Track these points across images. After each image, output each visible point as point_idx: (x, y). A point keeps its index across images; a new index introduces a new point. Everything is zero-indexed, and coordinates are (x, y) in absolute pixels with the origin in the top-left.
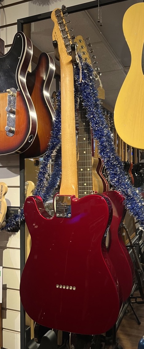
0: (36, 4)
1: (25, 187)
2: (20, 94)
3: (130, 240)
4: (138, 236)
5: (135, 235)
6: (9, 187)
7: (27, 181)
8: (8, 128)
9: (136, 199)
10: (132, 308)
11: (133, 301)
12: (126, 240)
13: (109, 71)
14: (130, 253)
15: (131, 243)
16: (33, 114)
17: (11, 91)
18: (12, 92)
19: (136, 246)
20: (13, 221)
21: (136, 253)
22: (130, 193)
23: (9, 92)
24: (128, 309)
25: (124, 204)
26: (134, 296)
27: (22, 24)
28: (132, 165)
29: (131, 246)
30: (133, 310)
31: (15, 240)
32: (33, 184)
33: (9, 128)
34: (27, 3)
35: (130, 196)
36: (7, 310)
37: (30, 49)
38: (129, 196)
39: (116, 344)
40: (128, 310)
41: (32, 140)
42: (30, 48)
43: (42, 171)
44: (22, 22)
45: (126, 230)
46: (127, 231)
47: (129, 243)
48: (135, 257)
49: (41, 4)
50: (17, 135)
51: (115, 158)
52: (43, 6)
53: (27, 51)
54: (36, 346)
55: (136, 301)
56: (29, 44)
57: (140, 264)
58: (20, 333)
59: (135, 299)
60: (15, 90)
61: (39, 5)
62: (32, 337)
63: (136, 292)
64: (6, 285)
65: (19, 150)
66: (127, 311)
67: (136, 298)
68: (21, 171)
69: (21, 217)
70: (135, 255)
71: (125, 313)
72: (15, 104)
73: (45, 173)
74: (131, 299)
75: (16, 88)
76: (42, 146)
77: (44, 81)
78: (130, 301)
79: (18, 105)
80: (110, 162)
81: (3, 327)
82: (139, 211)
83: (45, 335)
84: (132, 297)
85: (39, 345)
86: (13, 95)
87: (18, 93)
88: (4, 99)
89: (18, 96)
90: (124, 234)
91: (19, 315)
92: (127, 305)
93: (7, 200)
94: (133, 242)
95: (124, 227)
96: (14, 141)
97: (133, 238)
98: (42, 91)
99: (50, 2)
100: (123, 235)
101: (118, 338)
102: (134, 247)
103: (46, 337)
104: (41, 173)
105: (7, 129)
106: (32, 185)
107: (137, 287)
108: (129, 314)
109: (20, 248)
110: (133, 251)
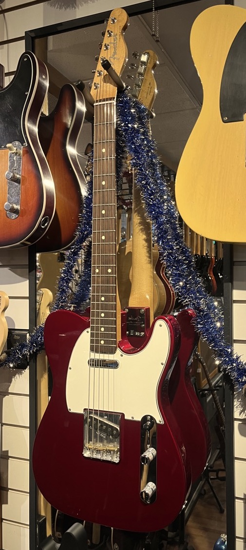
0: (55, 6)
1: (38, 298)
2: (28, 151)
3: (209, 381)
4: (222, 374)
5: (217, 371)
6: (10, 298)
7: (41, 289)
8: (9, 205)
9: (212, 316)
10: (211, 488)
11: (212, 476)
12: (203, 380)
13: (176, 111)
14: (208, 400)
15: (210, 384)
16: (49, 183)
17: (14, 147)
18: (15, 149)
19: (217, 390)
20: (18, 353)
21: (218, 401)
22: (203, 306)
23: (10, 149)
24: (205, 488)
25: (194, 323)
26: (214, 468)
27: (33, 39)
28: (214, 260)
29: (211, 390)
30: (212, 490)
31: (21, 382)
32: (50, 293)
33: (11, 205)
34: (41, 5)
35: (203, 311)
36: (10, 490)
37: (44, 79)
38: (200, 311)
39: (185, 543)
40: (204, 490)
41: (46, 224)
42: (44, 77)
43: (65, 277)
44: (33, 35)
46: (203, 367)
47: (208, 385)
48: (217, 406)
49: (63, 6)
50: (23, 217)
51: (182, 249)
52: (66, 9)
53: (39, 83)
54: (54, 547)
55: (217, 475)
56: (42, 72)
58: (29, 527)
59: (216, 473)
60: (20, 144)
61: (60, 8)
62: (49, 532)
63: (218, 462)
64: (7, 451)
65: (26, 240)
66: (203, 492)
67: (217, 471)
68: (30, 273)
69: (31, 347)
70: (216, 404)
71: (200, 495)
72: (19, 167)
73: (70, 280)
74: (210, 474)
75: (22, 142)
76: (65, 233)
77: (68, 129)
78: (208, 476)
79: (25, 168)
80: (172, 257)
81: (3, 518)
82: (216, 335)
83: (68, 531)
85: (58, 545)
86: (17, 153)
87: (25, 149)
88: (3, 160)
89: (25, 155)
90: (200, 370)
91: (27, 499)
92: (203, 482)
93: (8, 318)
94: (213, 384)
95: (200, 360)
96: (18, 226)
97: (215, 376)
98: (64, 146)
99: (77, 3)
100: (198, 372)
101: (189, 535)
102: (215, 391)
103: (70, 534)
104: (63, 279)
105: (7, 208)
106: (48, 294)
107: (220, 454)
108: (206, 496)
109: (28, 394)
110: (214, 397)
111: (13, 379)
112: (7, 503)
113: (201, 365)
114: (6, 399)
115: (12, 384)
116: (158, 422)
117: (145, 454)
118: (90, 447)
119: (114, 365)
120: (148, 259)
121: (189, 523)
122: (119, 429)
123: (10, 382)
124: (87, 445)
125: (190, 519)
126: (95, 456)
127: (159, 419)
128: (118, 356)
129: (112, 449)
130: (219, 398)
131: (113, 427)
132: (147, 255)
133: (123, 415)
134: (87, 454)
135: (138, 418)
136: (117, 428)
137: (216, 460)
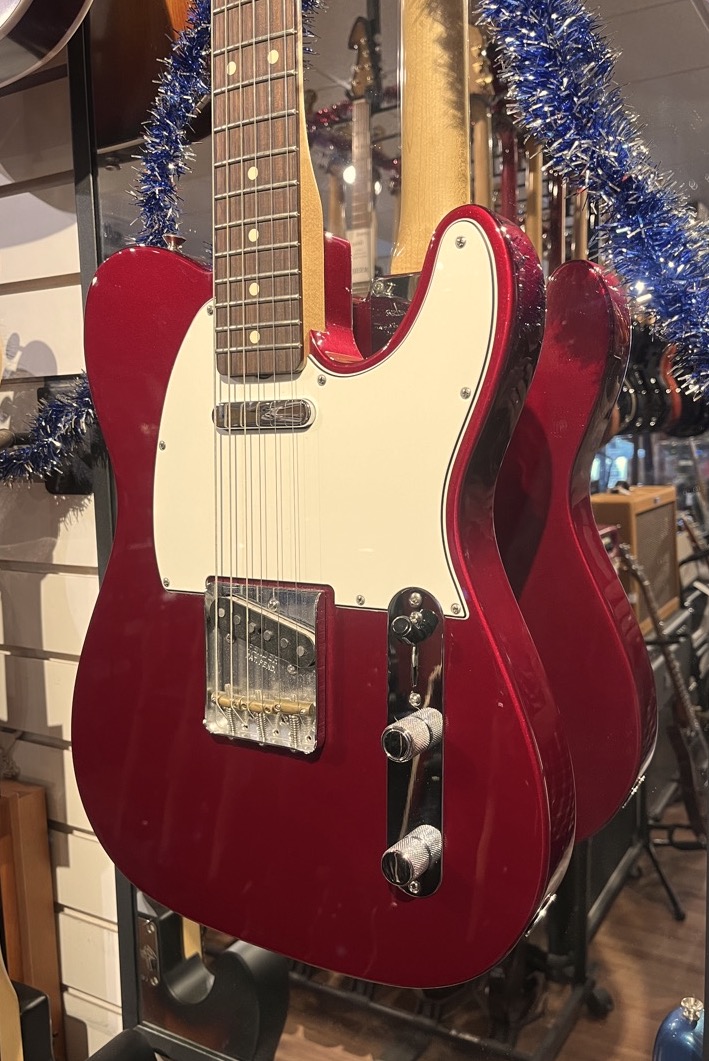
3: (655, 622)
4: (686, 613)
5: (676, 606)
10: (655, 863)
11: (659, 838)
12: (641, 621)
15: (658, 629)
21: (677, 672)
24: (640, 864)
26: (665, 822)
29: (661, 644)
30: (657, 868)
31: (80, 532)
39: (587, 981)
40: (639, 870)
45: (640, 582)
46: (643, 589)
47: (654, 631)
48: (674, 682)
54: (202, 982)
55: (669, 838)
57: (692, 710)
58: (116, 928)
59: (666, 832)
62: (190, 947)
63: (673, 811)
64: (60, 728)
67: (670, 829)
70: (673, 679)
71: (629, 879)
74: (652, 832)
78: (648, 838)
81: (60, 901)
83: (232, 949)
84: (658, 824)
90: (634, 598)
92: (636, 850)
94: (666, 631)
95: (634, 574)
97: (670, 618)
100: (629, 601)
101: (600, 965)
107: (679, 793)
108: (642, 882)
109: (95, 564)
110: (668, 663)
111: (62, 525)
112: (66, 864)
113: (636, 585)
114: (49, 584)
115: (59, 541)
116: (447, 611)
117: (399, 724)
118: (223, 699)
119: (295, 417)
120: (452, 111)
121: (602, 937)
122: (313, 638)
123: (55, 533)
124: (216, 695)
125: (603, 929)
126: (242, 732)
127: (451, 600)
128: (309, 385)
129: (294, 707)
130: (681, 668)
131: (295, 631)
132: (450, 95)
133: (328, 592)
134: (217, 724)
135: (380, 600)
136: (309, 635)
137: (668, 805)
